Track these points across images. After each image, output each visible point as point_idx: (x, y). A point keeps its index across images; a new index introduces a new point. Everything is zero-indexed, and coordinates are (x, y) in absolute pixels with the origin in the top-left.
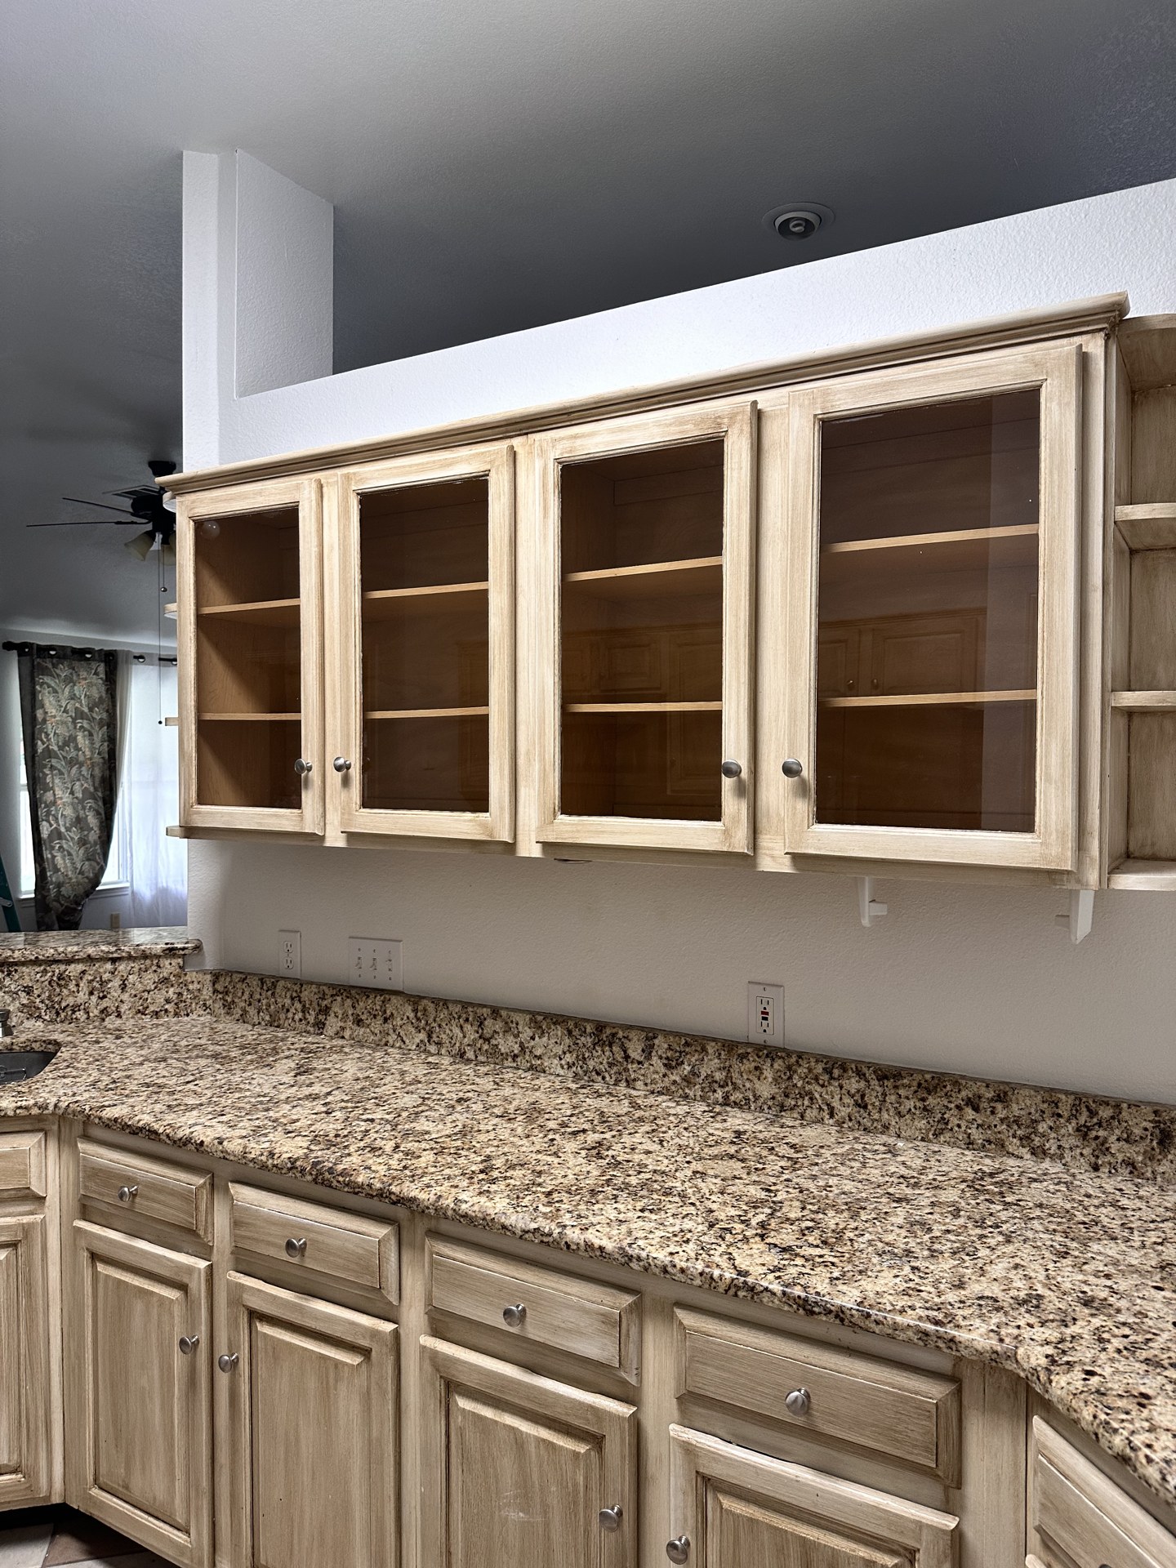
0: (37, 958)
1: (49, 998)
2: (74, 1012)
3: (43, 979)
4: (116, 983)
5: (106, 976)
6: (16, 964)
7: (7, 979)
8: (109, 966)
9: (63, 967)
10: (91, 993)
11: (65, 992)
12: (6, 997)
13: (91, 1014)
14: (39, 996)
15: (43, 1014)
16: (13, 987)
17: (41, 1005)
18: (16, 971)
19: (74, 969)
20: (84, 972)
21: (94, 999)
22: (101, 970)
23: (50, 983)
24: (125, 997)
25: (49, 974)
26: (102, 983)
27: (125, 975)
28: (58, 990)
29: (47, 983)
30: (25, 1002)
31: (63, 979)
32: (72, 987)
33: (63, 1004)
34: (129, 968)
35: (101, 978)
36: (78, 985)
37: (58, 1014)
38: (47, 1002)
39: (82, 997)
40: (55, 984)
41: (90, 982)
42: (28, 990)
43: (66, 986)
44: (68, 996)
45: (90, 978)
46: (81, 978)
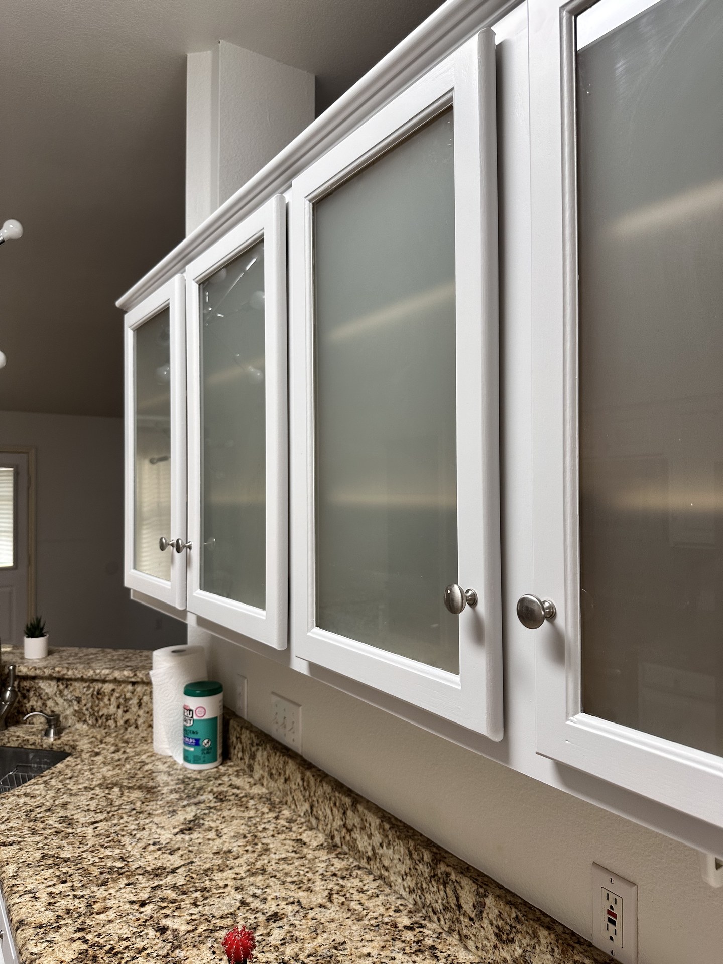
0: (82, 677)
1: (92, 707)
2: (107, 720)
3: (88, 693)
4: (134, 701)
5: (128, 695)
6: (70, 679)
7: (66, 690)
8: (130, 687)
9: (100, 685)
10: (118, 707)
11: (102, 704)
12: (65, 703)
13: (119, 724)
14: (85, 705)
15: (88, 719)
16: (69, 696)
17: (86, 713)
18: (71, 685)
19: (108, 687)
20: (113, 690)
21: (120, 712)
22: (125, 690)
23: (92, 696)
24: (141, 713)
25: (92, 689)
26: (126, 700)
27: (141, 695)
28: (97, 702)
29: (90, 696)
30: (76, 708)
31: (101, 694)
32: (106, 700)
33: (101, 714)
34: (143, 690)
35: (125, 696)
36: (110, 700)
37: (97, 720)
38: (90, 710)
39: (112, 709)
40: (95, 697)
41: (118, 698)
42: (79, 700)
43: (102, 700)
44: (104, 707)
45: (118, 695)
46: (112, 695)
